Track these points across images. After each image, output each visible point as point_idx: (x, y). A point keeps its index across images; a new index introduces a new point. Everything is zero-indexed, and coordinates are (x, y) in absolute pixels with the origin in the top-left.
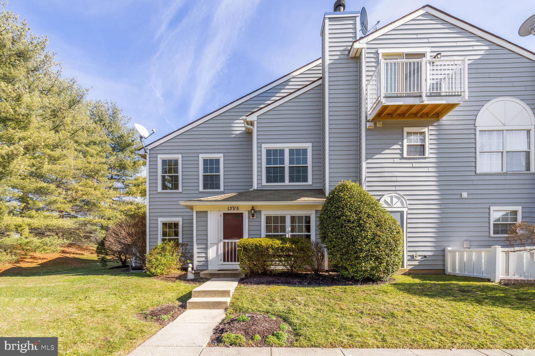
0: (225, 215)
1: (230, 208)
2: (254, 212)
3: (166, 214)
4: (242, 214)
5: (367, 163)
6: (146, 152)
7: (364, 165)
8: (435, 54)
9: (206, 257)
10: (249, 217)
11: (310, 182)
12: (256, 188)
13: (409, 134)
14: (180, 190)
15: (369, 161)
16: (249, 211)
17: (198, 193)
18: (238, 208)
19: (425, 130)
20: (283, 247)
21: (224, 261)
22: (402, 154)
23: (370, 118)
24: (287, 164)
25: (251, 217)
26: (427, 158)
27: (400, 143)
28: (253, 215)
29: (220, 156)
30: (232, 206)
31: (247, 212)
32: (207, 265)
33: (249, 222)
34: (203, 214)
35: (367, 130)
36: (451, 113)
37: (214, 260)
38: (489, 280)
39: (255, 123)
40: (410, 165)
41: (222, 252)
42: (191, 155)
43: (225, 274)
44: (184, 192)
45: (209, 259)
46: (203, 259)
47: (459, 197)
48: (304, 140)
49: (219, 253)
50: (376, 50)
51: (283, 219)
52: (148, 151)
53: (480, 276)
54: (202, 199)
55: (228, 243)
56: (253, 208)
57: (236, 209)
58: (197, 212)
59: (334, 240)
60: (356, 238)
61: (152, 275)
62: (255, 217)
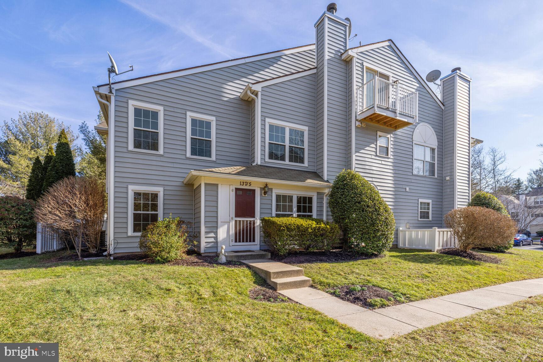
0: (237, 189)
1: (242, 183)
2: (266, 190)
3: (140, 181)
4: (254, 191)
5: (356, 156)
6: (111, 92)
7: (354, 157)
8: (395, 80)
9: (216, 238)
10: (261, 195)
11: (306, 164)
12: (259, 163)
13: (380, 136)
14: (161, 151)
15: (357, 154)
16: (261, 188)
17: (185, 158)
18: (250, 185)
19: (389, 136)
20: (319, 228)
21: (236, 241)
22: (376, 152)
23: (359, 118)
24: (287, 143)
25: (263, 195)
26: (389, 158)
27: (375, 143)
28: (265, 193)
29: (212, 119)
30: (244, 181)
31: (259, 189)
32: (217, 247)
33: (261, 199)
34: (213, 187)
35: (356, 127)
36: (405, 128)
37: (224, 241)
38: (431, 251)
39: (260, 94)
40: (380, 162)
41: (234, 232)
42: (176, 110)
43: (251, 255)
44: (166, 155)
45: (219, 240)
46: (212, 240)
47: (404, 190)
48: (301, 122)
49: (231, 233)
50: (362, 62)
51: (291, 198)
52: (114, 91)
53: (424, 248)
54: (214, 170)
55: (240, 221)
56: (266, 185)
57: (248, 184)
58: (206, 184)
59: (357, 221)
60: (375, 220)
61: (165, 261)
62: (266, 195)
